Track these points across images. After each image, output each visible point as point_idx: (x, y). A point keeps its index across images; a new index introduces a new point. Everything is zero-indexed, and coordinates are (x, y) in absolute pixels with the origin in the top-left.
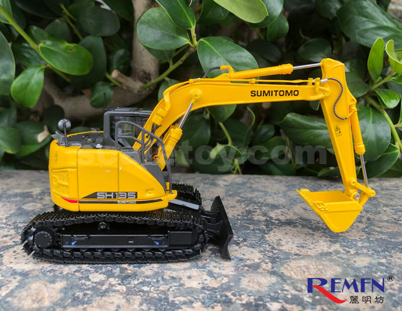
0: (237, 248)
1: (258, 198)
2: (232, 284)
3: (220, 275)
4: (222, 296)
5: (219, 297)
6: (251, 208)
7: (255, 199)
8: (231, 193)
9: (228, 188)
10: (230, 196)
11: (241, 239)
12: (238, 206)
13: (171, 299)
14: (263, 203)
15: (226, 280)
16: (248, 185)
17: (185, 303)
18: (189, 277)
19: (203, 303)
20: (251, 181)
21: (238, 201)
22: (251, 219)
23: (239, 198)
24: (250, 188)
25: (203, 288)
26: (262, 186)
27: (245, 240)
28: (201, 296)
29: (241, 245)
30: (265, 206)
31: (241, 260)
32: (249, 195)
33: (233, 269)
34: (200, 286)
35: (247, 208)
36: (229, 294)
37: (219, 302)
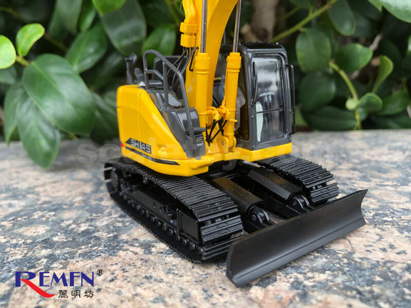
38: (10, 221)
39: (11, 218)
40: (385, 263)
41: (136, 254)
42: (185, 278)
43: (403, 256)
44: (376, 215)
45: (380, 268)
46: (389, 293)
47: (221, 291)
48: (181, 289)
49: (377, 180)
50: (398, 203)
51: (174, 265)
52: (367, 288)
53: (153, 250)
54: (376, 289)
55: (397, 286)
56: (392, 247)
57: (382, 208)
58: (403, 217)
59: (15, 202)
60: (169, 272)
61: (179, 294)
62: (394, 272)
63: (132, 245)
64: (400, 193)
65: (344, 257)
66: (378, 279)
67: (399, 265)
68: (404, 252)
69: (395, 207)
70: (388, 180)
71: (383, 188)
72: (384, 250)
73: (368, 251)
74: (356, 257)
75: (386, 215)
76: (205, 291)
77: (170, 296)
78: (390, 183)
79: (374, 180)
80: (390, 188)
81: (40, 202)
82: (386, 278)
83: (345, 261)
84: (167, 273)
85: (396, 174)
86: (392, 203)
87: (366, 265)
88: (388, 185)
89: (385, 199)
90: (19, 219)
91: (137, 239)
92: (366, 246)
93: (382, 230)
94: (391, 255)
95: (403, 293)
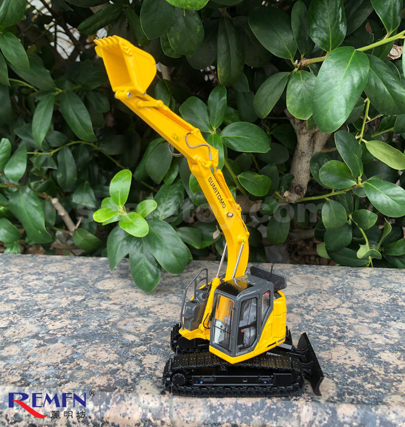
0: (395, 323)
1: (396, 288)
2: (401, 342)
3: (392, 338)
4: (398, 348)
5: (397, 348)
6: (393, 296)
7: (394, 289)
8: (374, 284)
9: (370, 280)
10: (374, 286)
11: (396, 318)
12: (384, 295)
13: (371, 349)
14: (401, 293)
15: (396, 340)
16: (384, 277)
17: (380, 351)
18: (375, 339)
19: (390, 351)
20: (385, 274)
21: (383, 291)
22: (397, 305)
23: (383, 289)
24: (387, 279)
25: (386, 344)
26: (395, 278)
27: (398, 318)
28: (387, 348)
29: (397, 321)
30: (403, 295)
31: (401, 330)
32: (389, 286)
33: (398, 335)
34: (384, 343)
35: (391, 297)
36: (402, 347)
37: (398, 351)
38: (153, 332)
39: (153, 330)
40: (343, 364)
43: (353, 362)
44: (350, 341)
45: (340, 367)
46: (339, 376)
49: (362, 318)
50: (365, 335)
52: (332, 373)
54: (335, 374)
55: (344, 373)
56: (350, 358)
57: (355, 337)
58: (363, 343)
59: (145, 319)
62: (345, 368)
64: (369, 328)
65: (327, 361)
66: (337, 370)
67: (349, 366)
68: (354, 360)
69: (362, 337)
70: (367, 318)
71: (362, 324)
72: (345, 359)
73: (338, 359)
74: (332, 361)
75: (355, 341)
78: (367, 321)
79: (359, 317)
80: (366, 324)
81: (161, 320)
82: (340, 370)
83: (327, 363)
85: (375, 314)
86: (362, 334)
87: (335, 364)
88: (366, 322)
89: (359, 331)
90: (157, 331)
92: (338, 357)
93: (349, 349)
94: (348, 361)
95: (345, 376)
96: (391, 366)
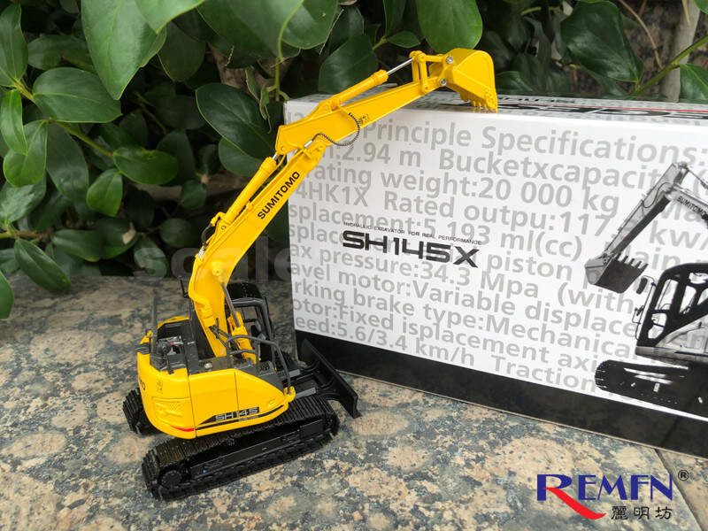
41: (4, 471)
42: (26, 498)
47: (41, 509)
48: (17, 506)
51: (25, 485)
52: (137, 513)
53: (19, 468)
60: (18, 491)
61: (13, 511)
63: (5, 462)
76: (31, 509)
77: (7, 512)
84: (16, 492)
91: (11, 455)
96: (247, 495)
